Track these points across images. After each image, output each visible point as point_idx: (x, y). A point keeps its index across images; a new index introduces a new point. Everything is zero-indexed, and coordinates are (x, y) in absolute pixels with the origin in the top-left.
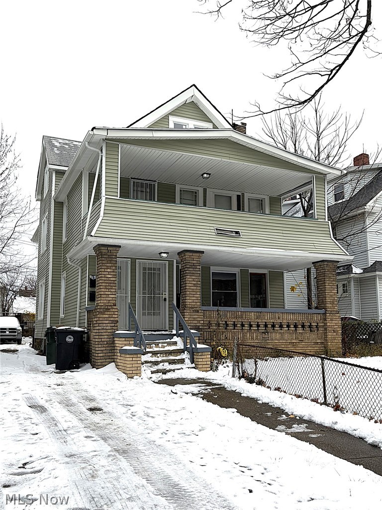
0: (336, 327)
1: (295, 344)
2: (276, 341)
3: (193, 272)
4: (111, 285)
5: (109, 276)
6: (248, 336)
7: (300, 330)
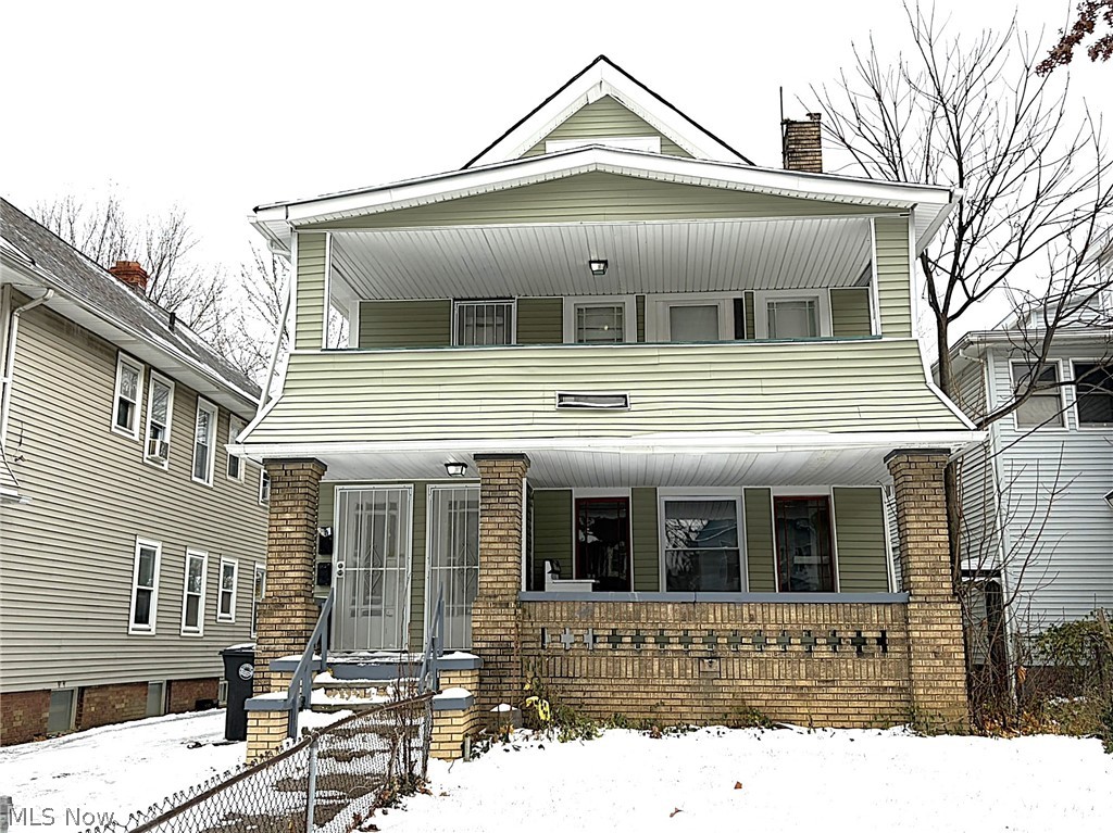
0: (947, 641)
1: (805, 691)
2: (747, 683)
3: (500, 506)
4: (292, 548)
5: (288, 529)
6: (656, 668)
7: (823, 652)
